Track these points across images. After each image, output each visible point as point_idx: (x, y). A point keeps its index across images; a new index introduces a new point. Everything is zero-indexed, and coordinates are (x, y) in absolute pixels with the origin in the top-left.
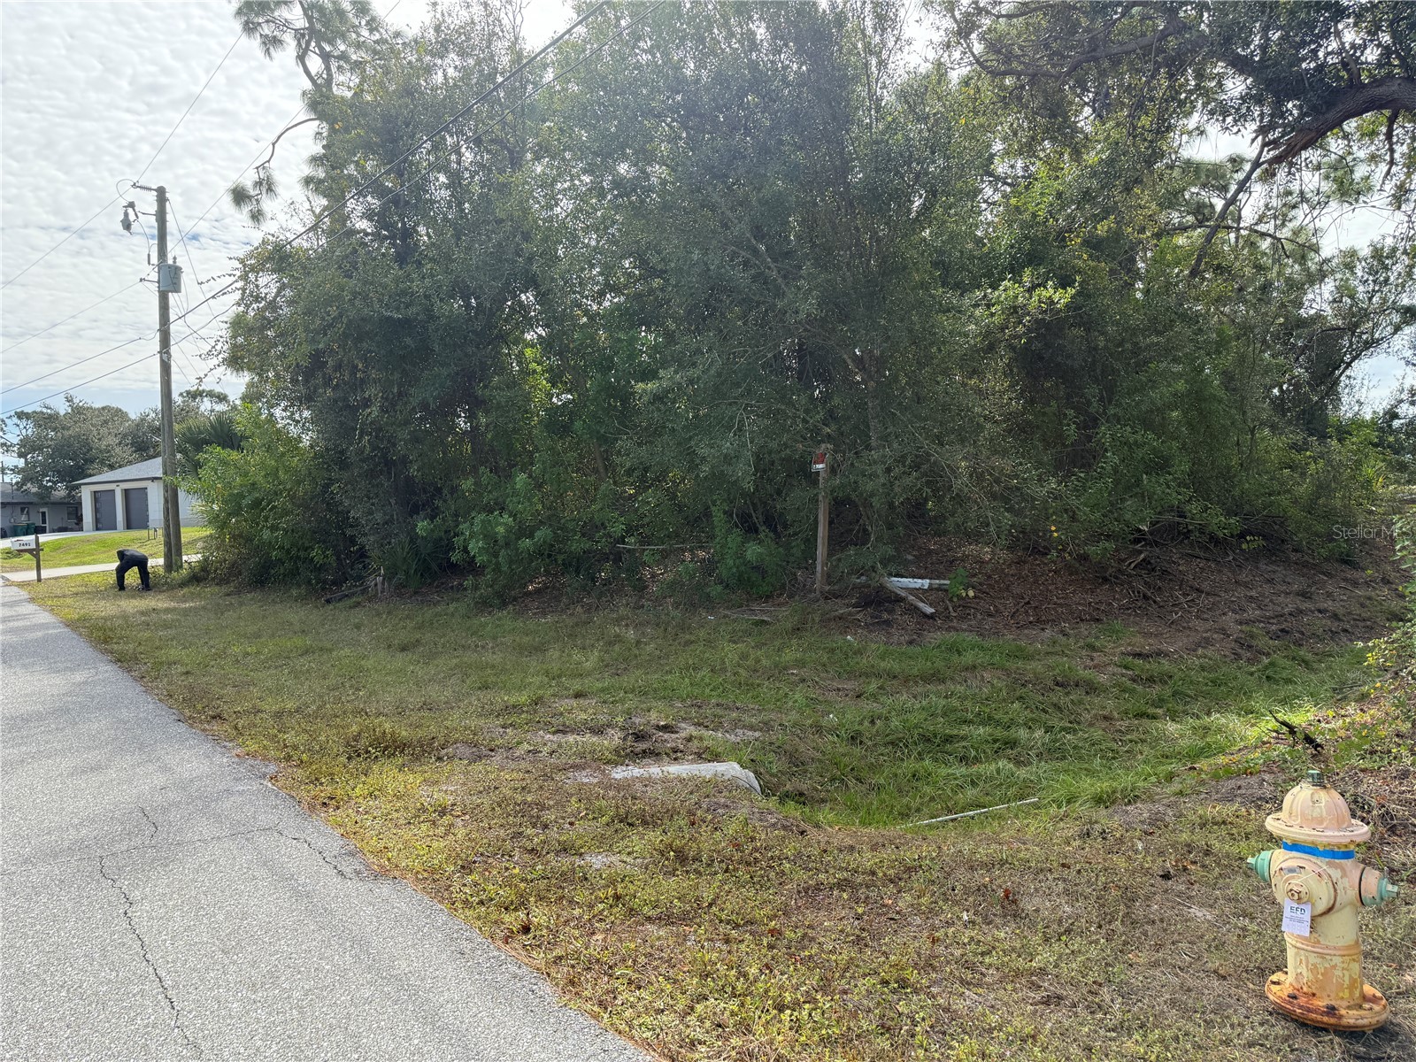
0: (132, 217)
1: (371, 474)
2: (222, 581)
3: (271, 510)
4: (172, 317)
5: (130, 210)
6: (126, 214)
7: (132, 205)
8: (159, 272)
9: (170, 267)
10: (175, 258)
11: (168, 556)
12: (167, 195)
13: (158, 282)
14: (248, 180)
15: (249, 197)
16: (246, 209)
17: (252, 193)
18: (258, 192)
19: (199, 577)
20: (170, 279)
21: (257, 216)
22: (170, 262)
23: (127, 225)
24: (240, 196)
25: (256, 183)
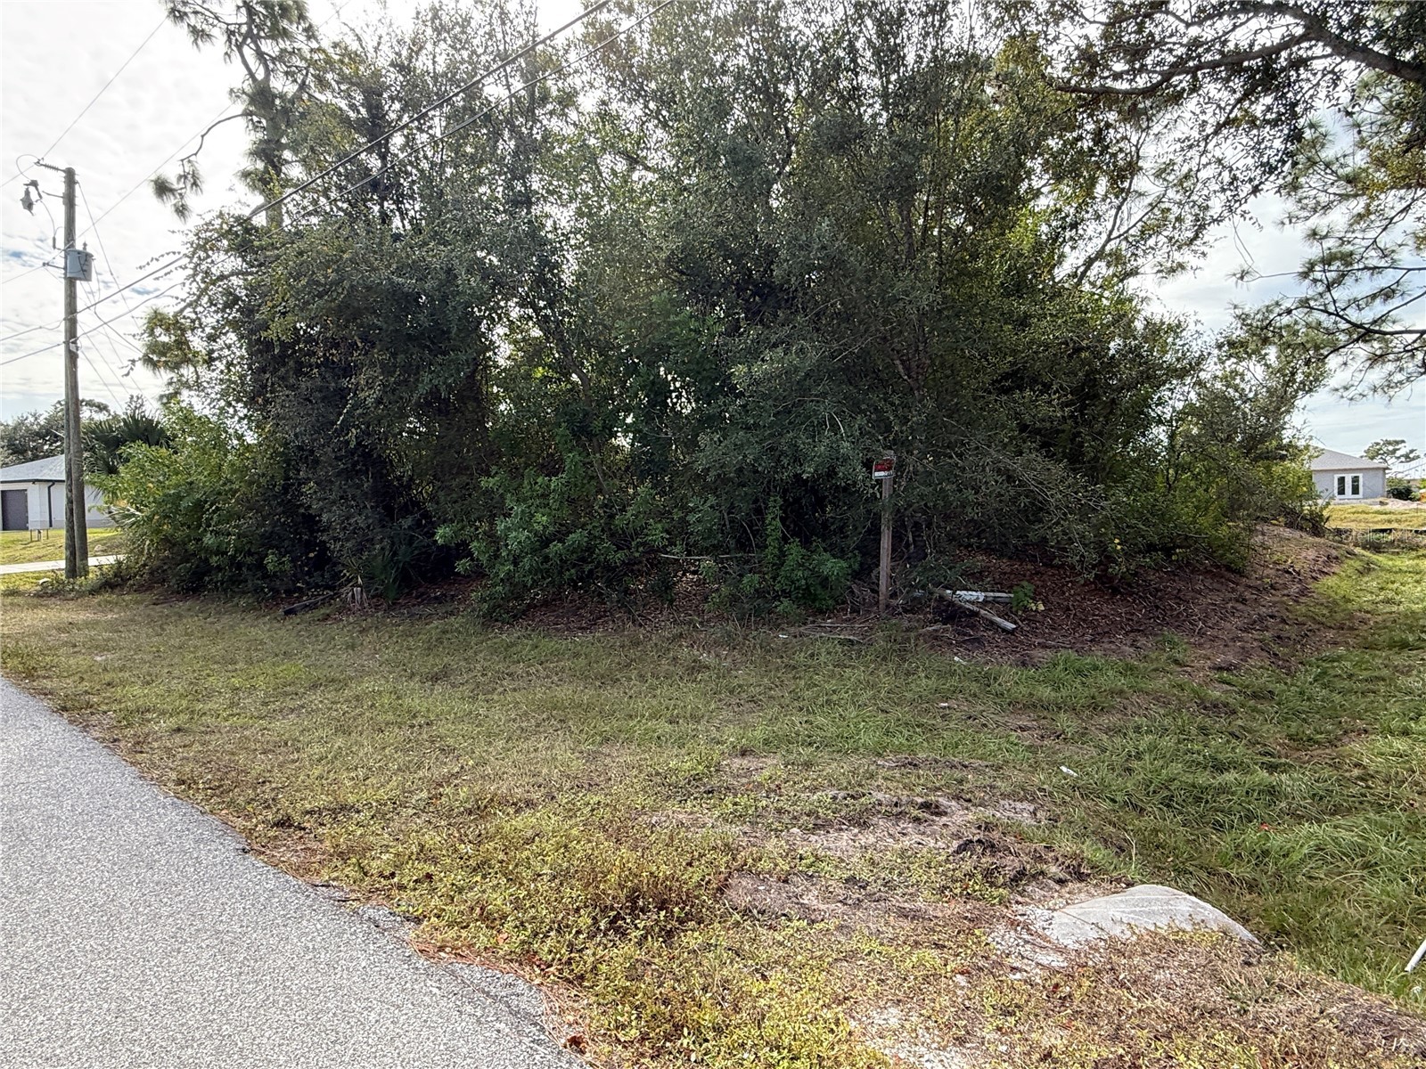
0: (34, 196)
1: (348, 474)
2: (141, 589)
3: (214, 512)
4: (80, 305)
5: (32, 189)
6: (27, 193)
7: (34, 184)
8: (66, 258)
9: (79, 253)
10: (85, 245)
11: (71, 560)
12: (77, 178)
13: (65, 268)
14: (171, 174)
15: (172, 191)
16: (172, 201)
17: (175, 186)
18: (182, 185)
19: (114, 582)
20: (79, 266)
21: (181, 211)
22: (79, 247)
23: (28, 205)
24: (162, 188)
25: (180, 177)
